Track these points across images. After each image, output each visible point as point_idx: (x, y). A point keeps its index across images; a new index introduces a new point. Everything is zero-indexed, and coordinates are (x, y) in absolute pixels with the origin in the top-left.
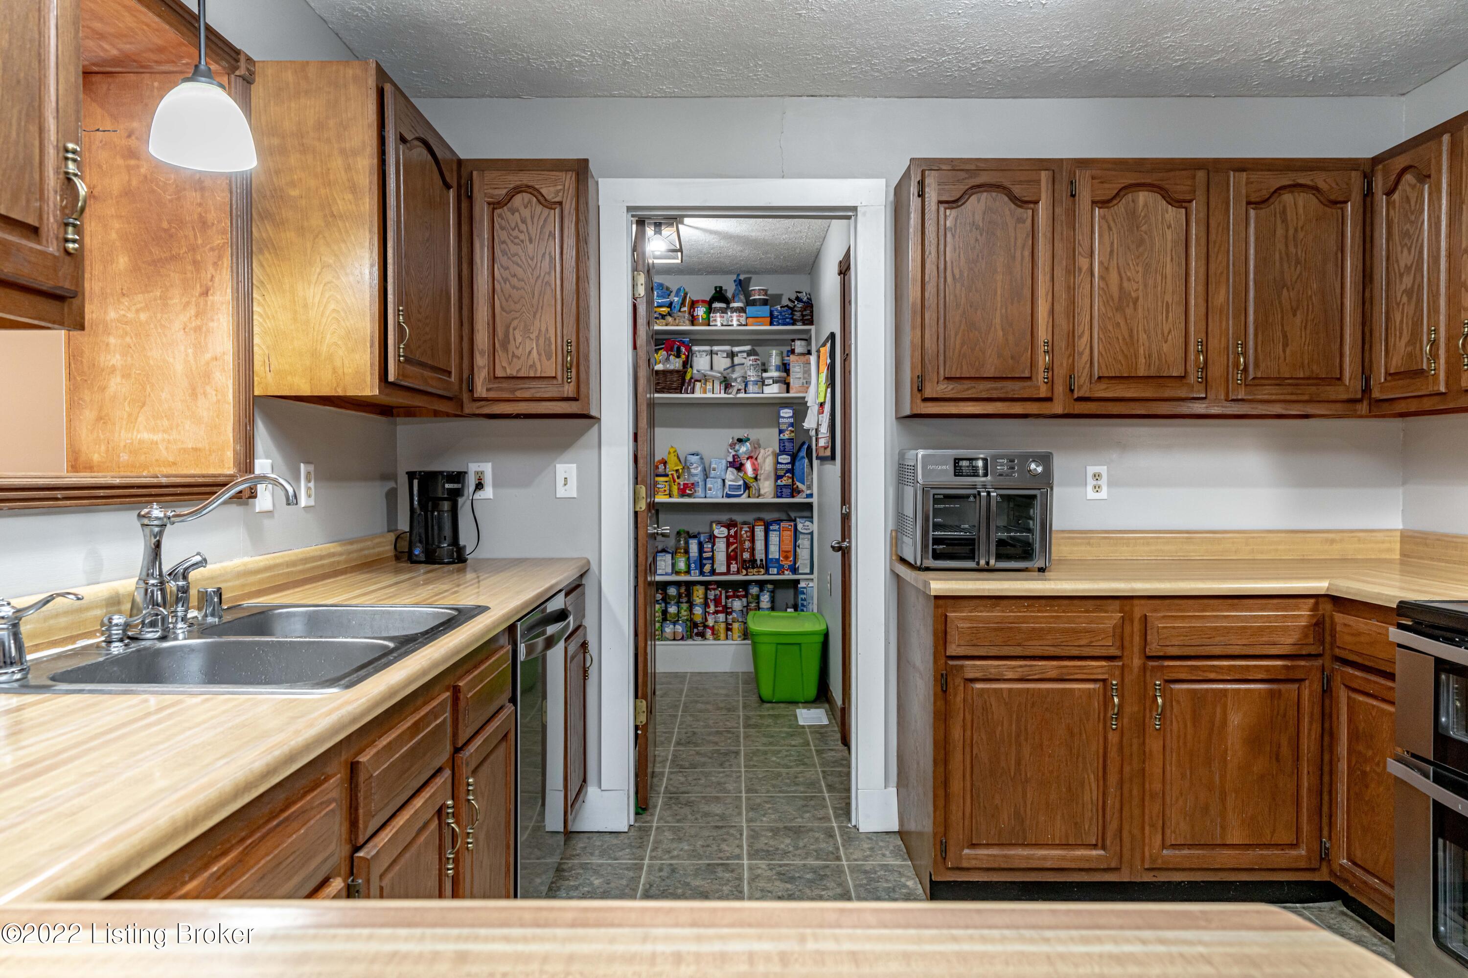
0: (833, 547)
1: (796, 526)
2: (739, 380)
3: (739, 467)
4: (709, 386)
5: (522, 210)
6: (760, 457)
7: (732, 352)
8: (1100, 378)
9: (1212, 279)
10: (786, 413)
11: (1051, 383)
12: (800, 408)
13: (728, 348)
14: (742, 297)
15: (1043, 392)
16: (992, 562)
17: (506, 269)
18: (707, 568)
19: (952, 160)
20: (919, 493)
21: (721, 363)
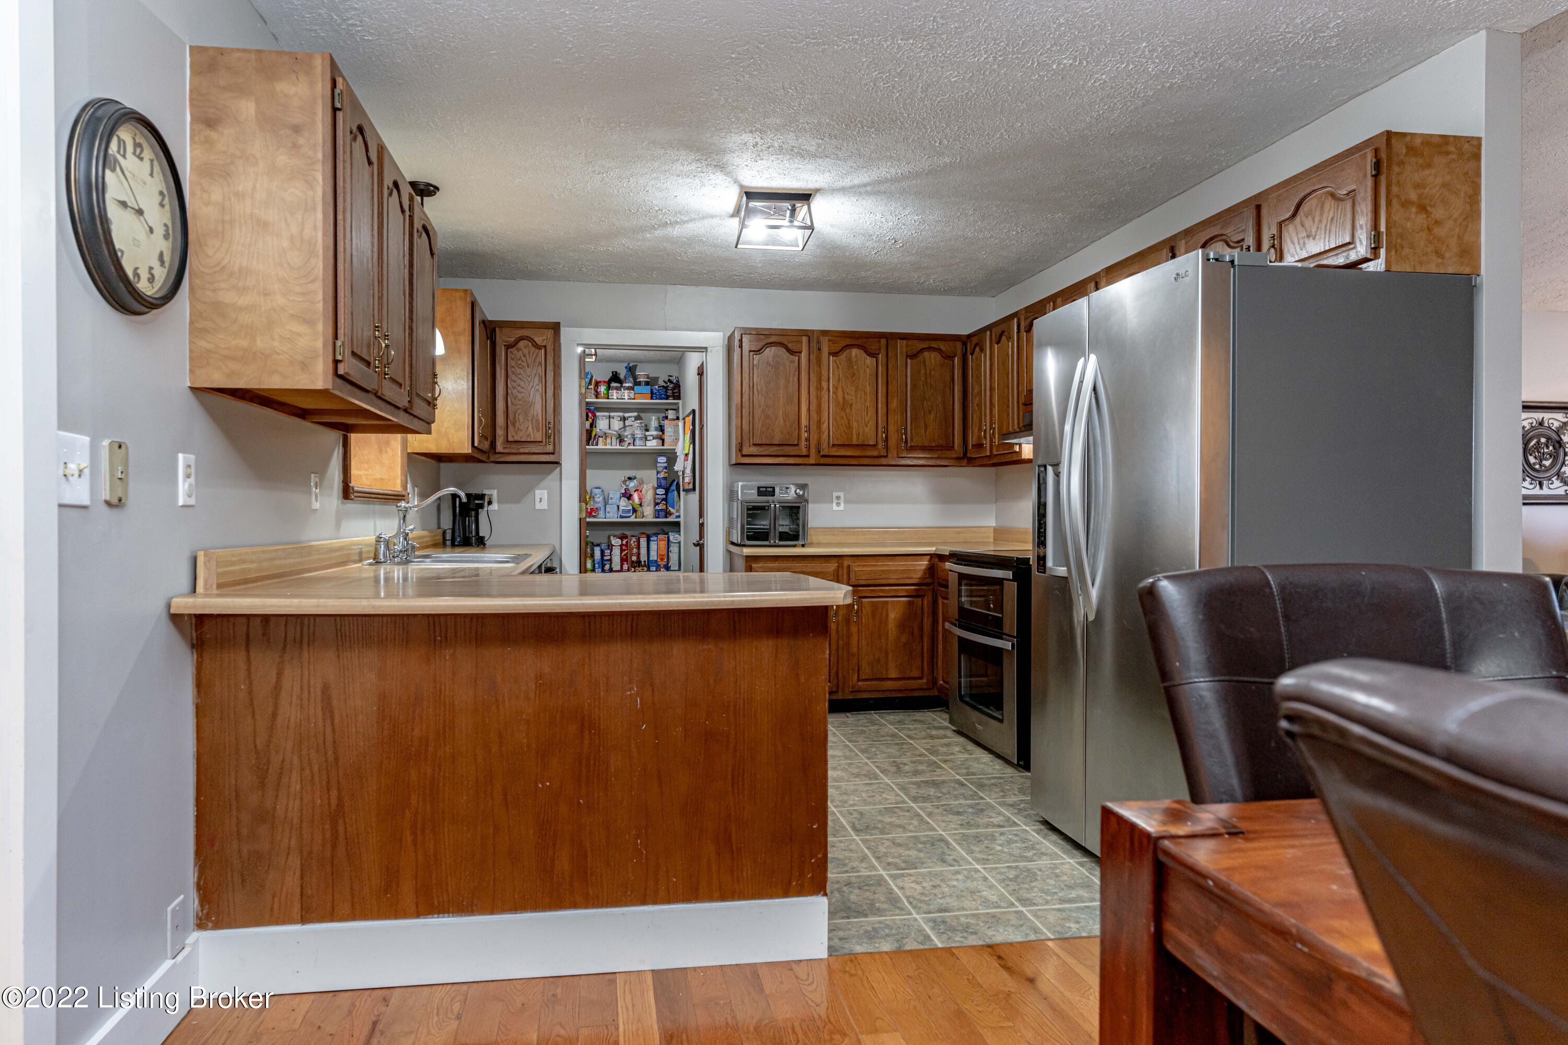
0: (694, 544)
1: (668, 538)
2: (629, 436)
3: (629, 497)
4: (609, 440)
5: (523, 349)
6: (643, 490)
7: (624, 417)
8: (833, 445)
9: (890, 395)
10: (662, 460)
11: (808, 447)
12: (671, 457)
13: (621, 414)
14: (631, 379)
15: (804, 452)
16: (777, 541)
17: (514, 381)
18: (607, 567)
19: (757, 329)
20: (740, 505)
21: (617, 425)
